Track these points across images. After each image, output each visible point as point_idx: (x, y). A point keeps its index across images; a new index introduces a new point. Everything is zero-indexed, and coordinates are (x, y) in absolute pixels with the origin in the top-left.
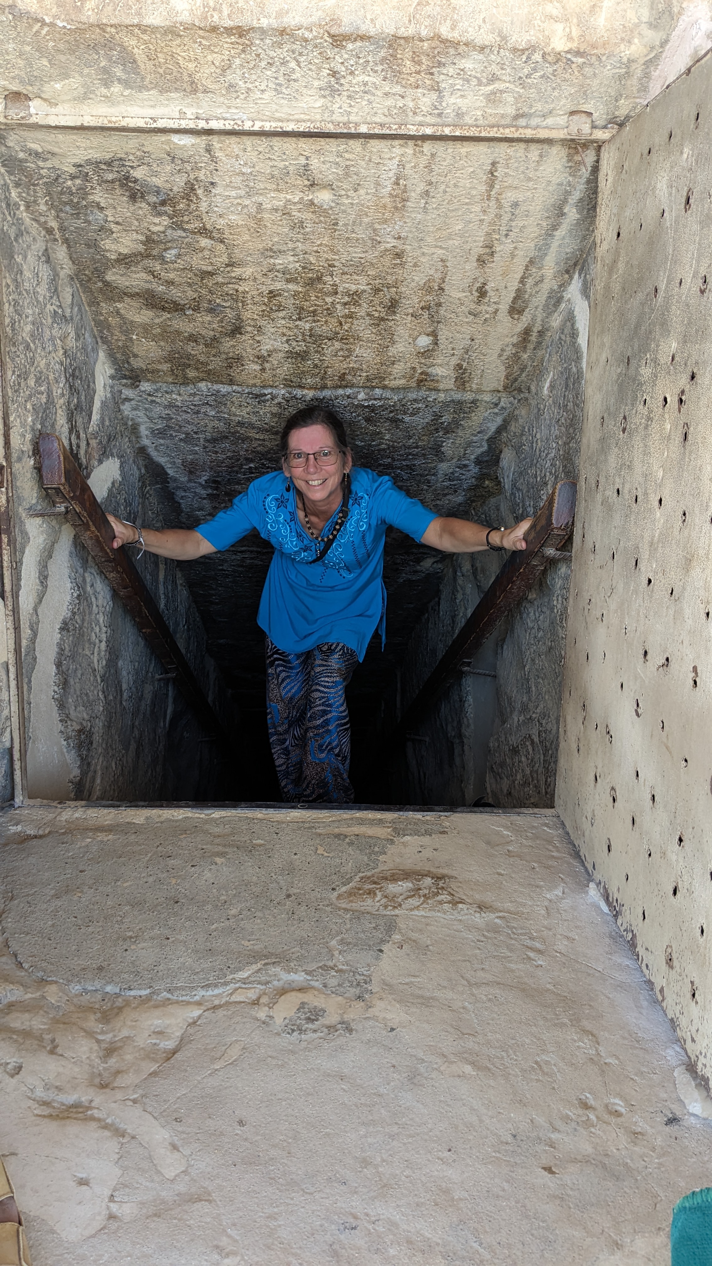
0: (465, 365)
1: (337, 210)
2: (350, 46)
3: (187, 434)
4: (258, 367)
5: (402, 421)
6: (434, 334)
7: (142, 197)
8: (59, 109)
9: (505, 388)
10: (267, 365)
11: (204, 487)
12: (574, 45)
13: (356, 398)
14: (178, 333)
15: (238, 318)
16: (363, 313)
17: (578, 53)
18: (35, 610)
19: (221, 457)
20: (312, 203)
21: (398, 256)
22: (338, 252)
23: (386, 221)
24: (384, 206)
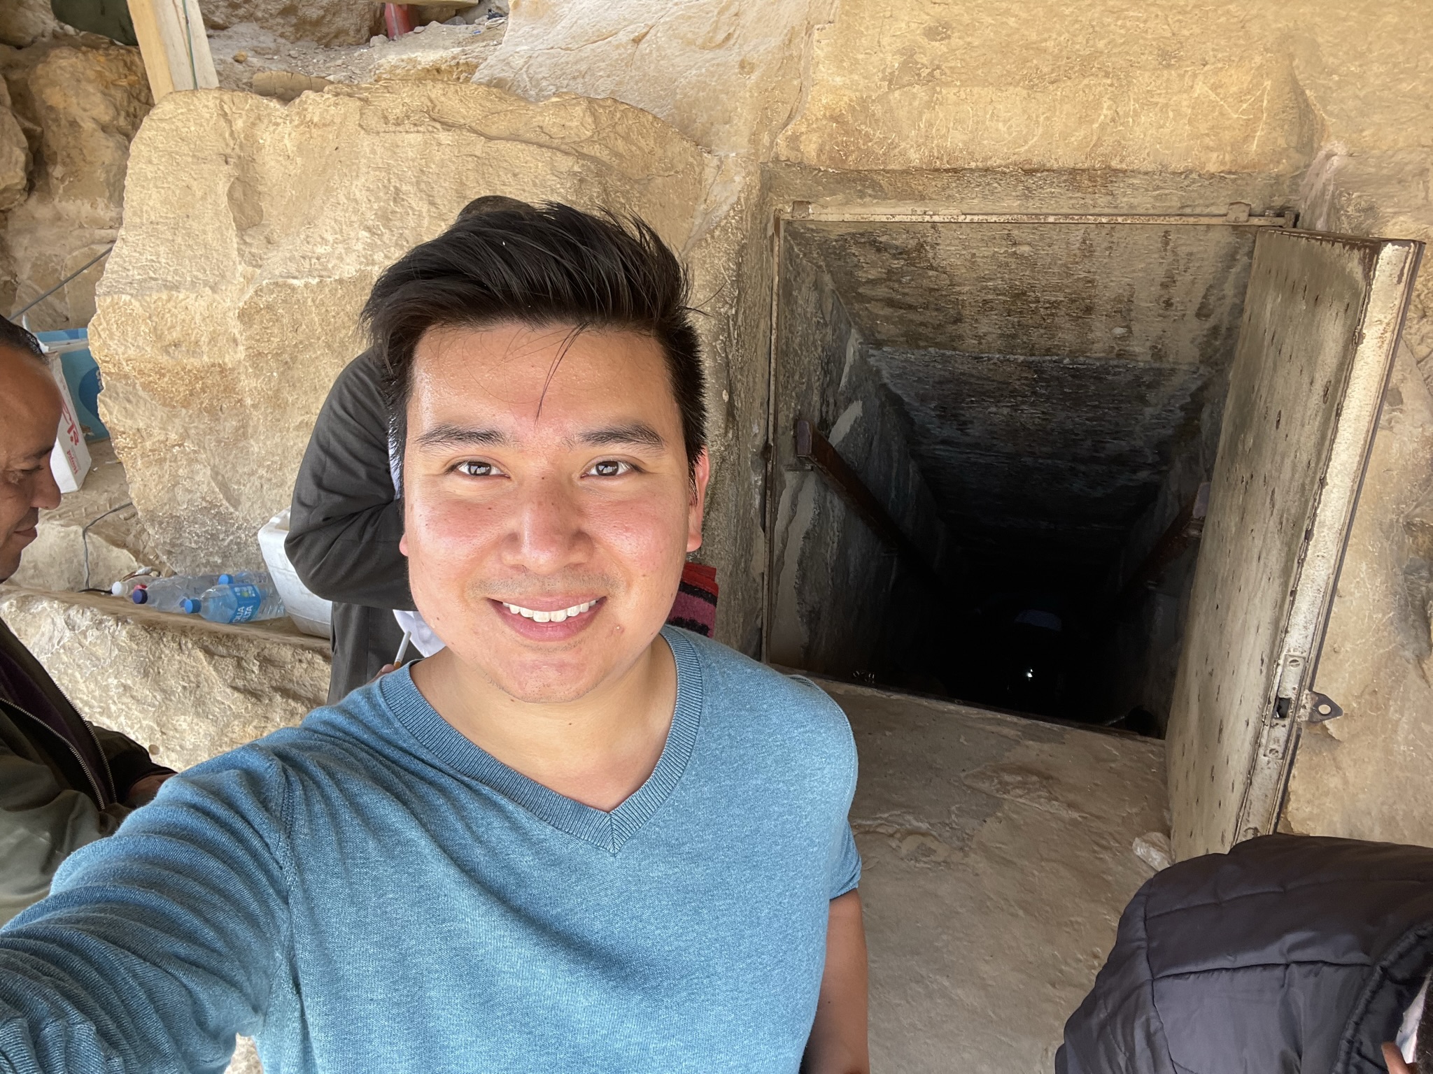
0: (1159, 346)
1: (1035, 257)
2: (1039, 175)
3: (919, 378)
4: (976, 342)
5: (1106, 379)
6: (1128, 327)
7: (886, 250)
8: (829, 210)
9: (1201, 362)
10: (983, 341)
11: (933, 410)
12: (1227, 168)
13: (1062, 362)
14: (911, 321)
15: (959, 313)
16: (1063, 313)
17: (1230, 173)
18: (787, 528)
19: (946, 393)
20: (1015, 253)
21: (1089, 282)
22: (1038, 280)
23: (1077, 263)
24: (1075, 255)
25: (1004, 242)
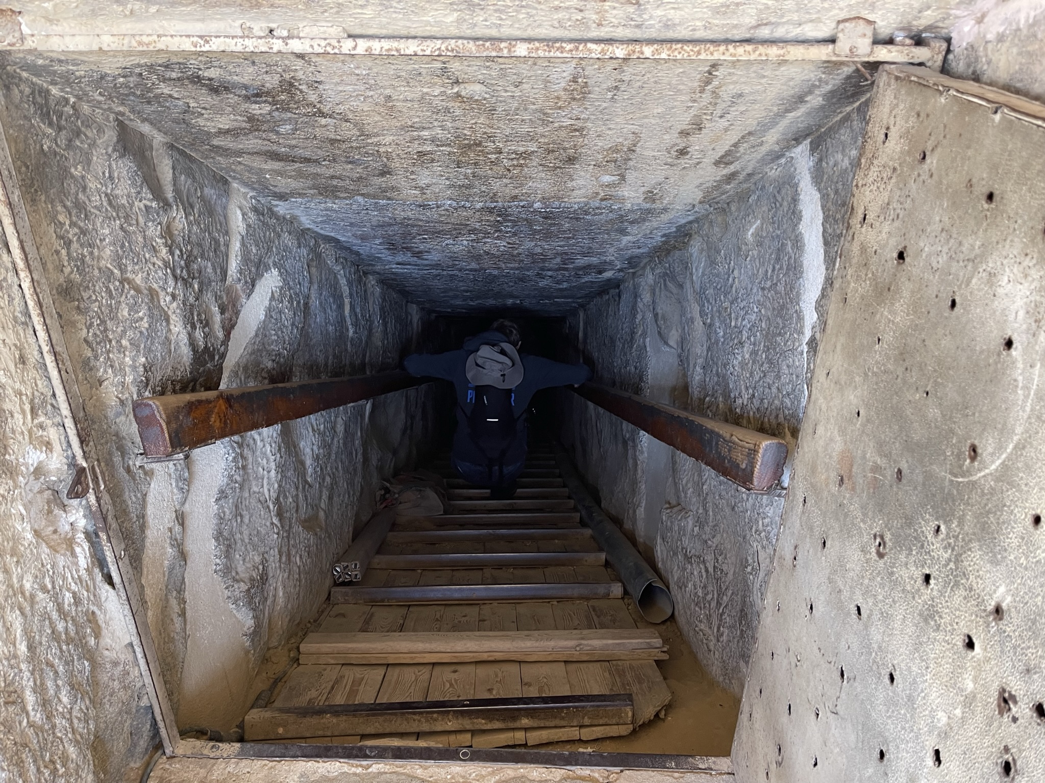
0: (656, 191)
1: (493, 99)
4: (417, 192)
5: (583, 219)
6: (621, 175)
8: (64, 27)
9: (701, 202)
13: (532, 207)
14: (316, 174)
15: (385, 165)
16: (535, 164)
20: (458, 95)
21: (576, 130)
22: (498, 128)
23: (560, 108)
24: (558, 98)
25: (437, 80)
